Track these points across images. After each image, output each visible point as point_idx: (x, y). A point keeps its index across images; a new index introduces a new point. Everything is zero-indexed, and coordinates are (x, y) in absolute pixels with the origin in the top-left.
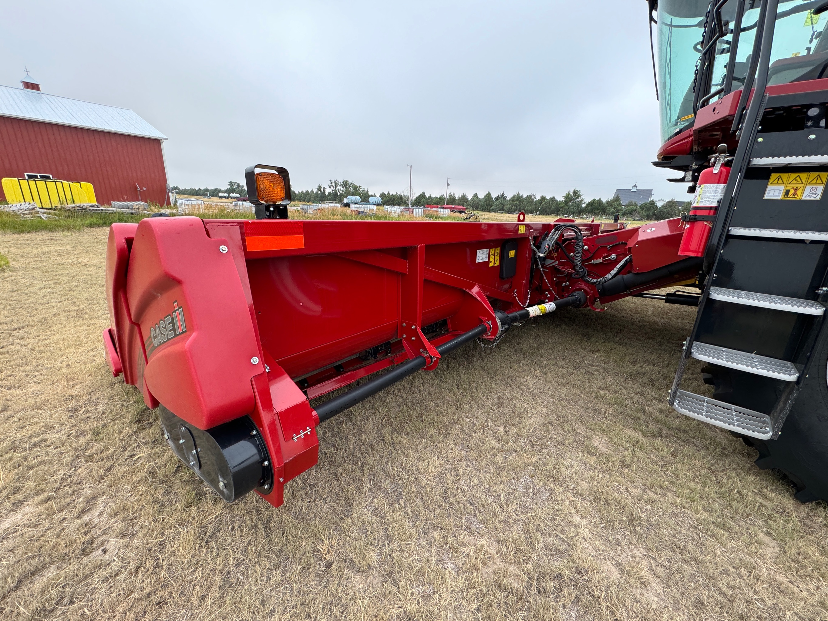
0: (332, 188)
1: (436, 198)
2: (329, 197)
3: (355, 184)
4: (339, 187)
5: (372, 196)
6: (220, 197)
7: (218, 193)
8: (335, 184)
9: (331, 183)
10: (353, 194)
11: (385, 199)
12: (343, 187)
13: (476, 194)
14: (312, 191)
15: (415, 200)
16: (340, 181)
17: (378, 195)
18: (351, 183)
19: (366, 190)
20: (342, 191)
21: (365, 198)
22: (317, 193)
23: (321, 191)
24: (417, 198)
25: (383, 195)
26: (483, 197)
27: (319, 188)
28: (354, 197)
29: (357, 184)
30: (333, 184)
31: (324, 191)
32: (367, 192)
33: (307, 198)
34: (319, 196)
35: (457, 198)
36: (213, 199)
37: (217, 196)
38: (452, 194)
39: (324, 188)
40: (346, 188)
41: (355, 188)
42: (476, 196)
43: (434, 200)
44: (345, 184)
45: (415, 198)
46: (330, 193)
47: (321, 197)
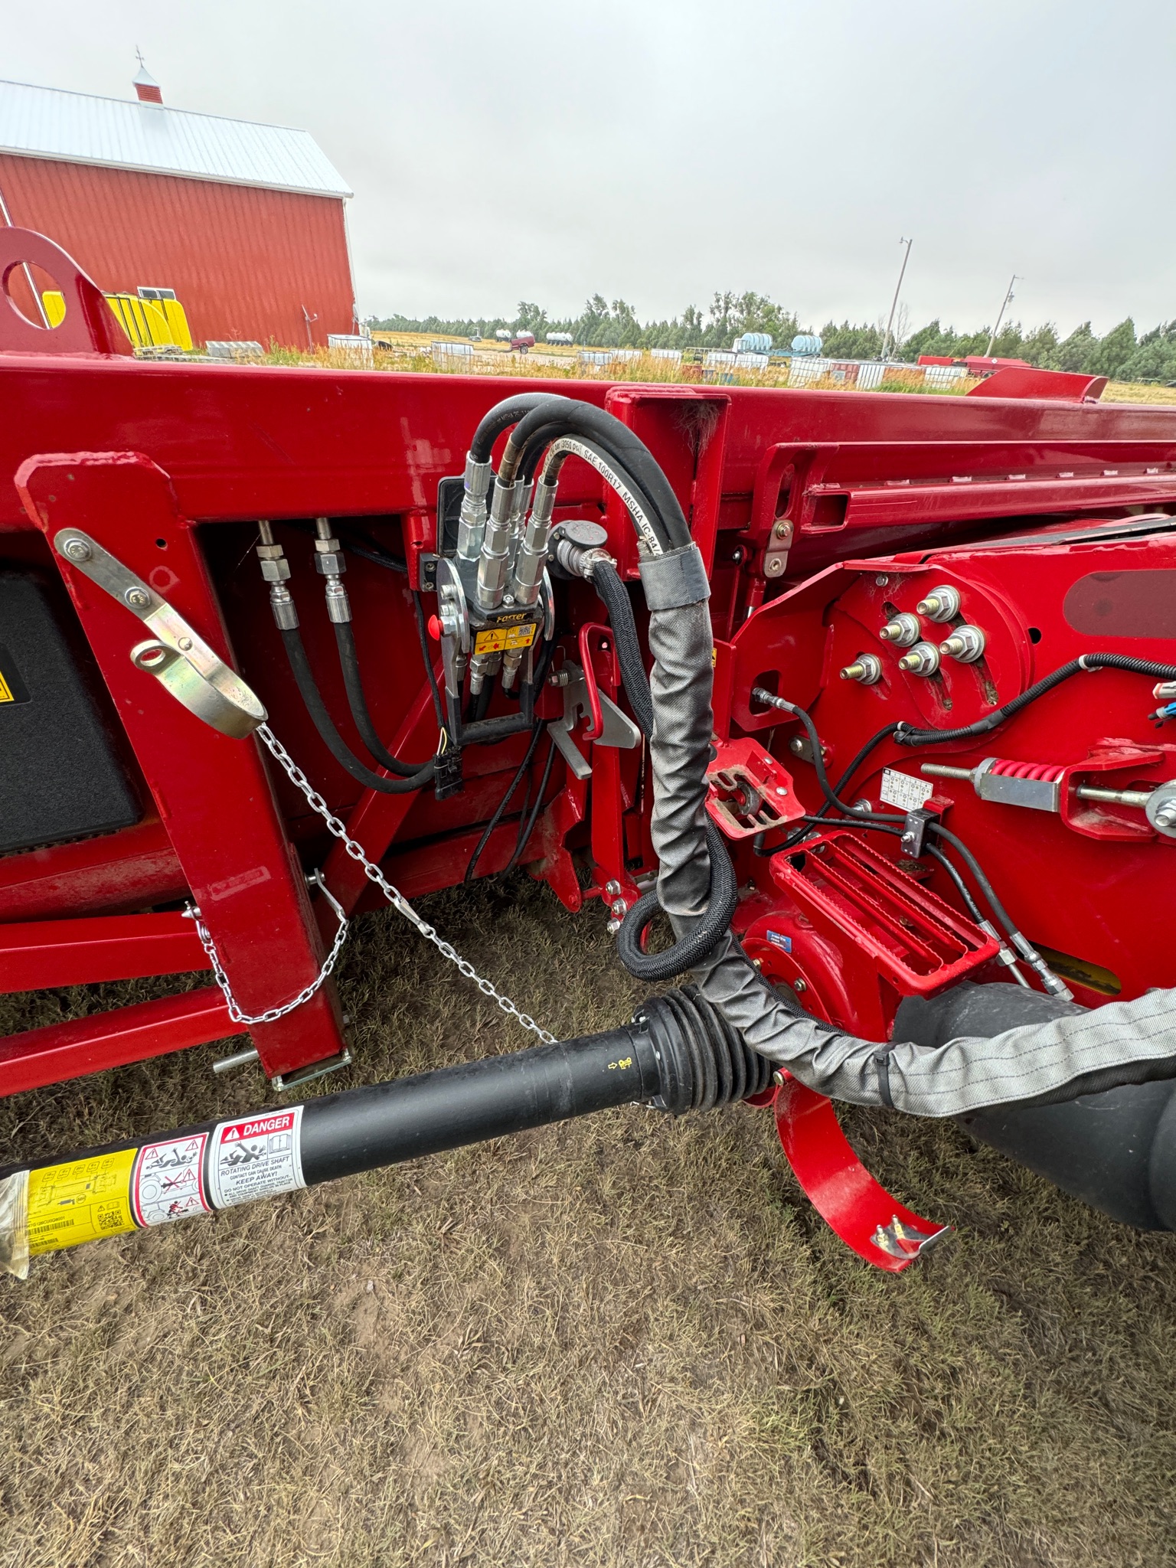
0: (717, 315)
1: (966, 338)
2: (708, 338)
3: (771, 301)
4: (733, 312)
5: (804, 333)
6: (499, 340)
7: (494, 330)
8: (727, 303)
9: (718, 301)
10: (761, 329)
11: (832, 341)
12: (742, 312)
13: (1088, 325)
14: (675, 324)
15: (908, 344)
16: (738, 294)
17: (818, 330)
18: (762, 300)
19: (791, 317)
20: (738, 321)
21: (784, 336)
22: (684, 329)
23: (692, 323)
24: (915, 338)
25: (829, 332)
26: (1105, 334)
27: (690, 315)
28: (757, 335)
29: (774, 302)
30: (722, 303)
31: (699, 323)
32: (795, 321)
33: (661, 340)
34: (687, 335)
35: (1023, 337)
36: (485, 343)
37: (492, 336)
38: (1014, 325)
39: (700, 315)
40: (749, 313)
41: (770, 313)
42: (1085, 331)
43: (958, 346)
44: (749, 301)
45: (908, 337)
46: (710, 327)
47: (691, 337)
